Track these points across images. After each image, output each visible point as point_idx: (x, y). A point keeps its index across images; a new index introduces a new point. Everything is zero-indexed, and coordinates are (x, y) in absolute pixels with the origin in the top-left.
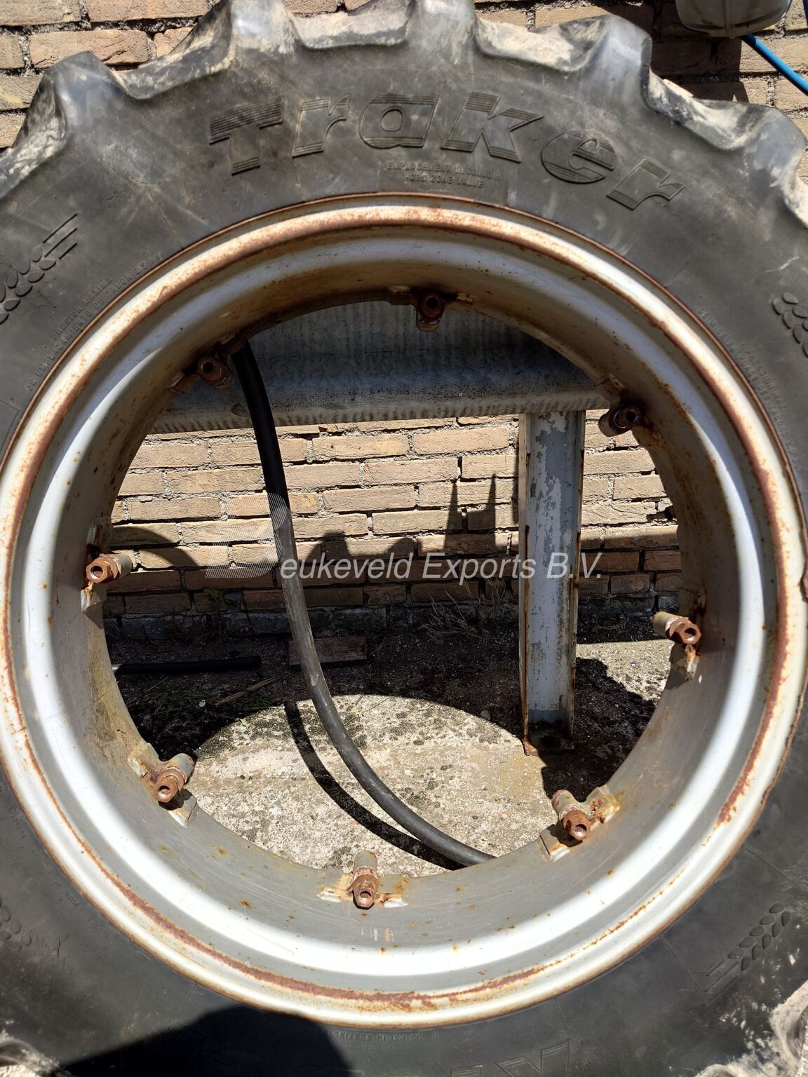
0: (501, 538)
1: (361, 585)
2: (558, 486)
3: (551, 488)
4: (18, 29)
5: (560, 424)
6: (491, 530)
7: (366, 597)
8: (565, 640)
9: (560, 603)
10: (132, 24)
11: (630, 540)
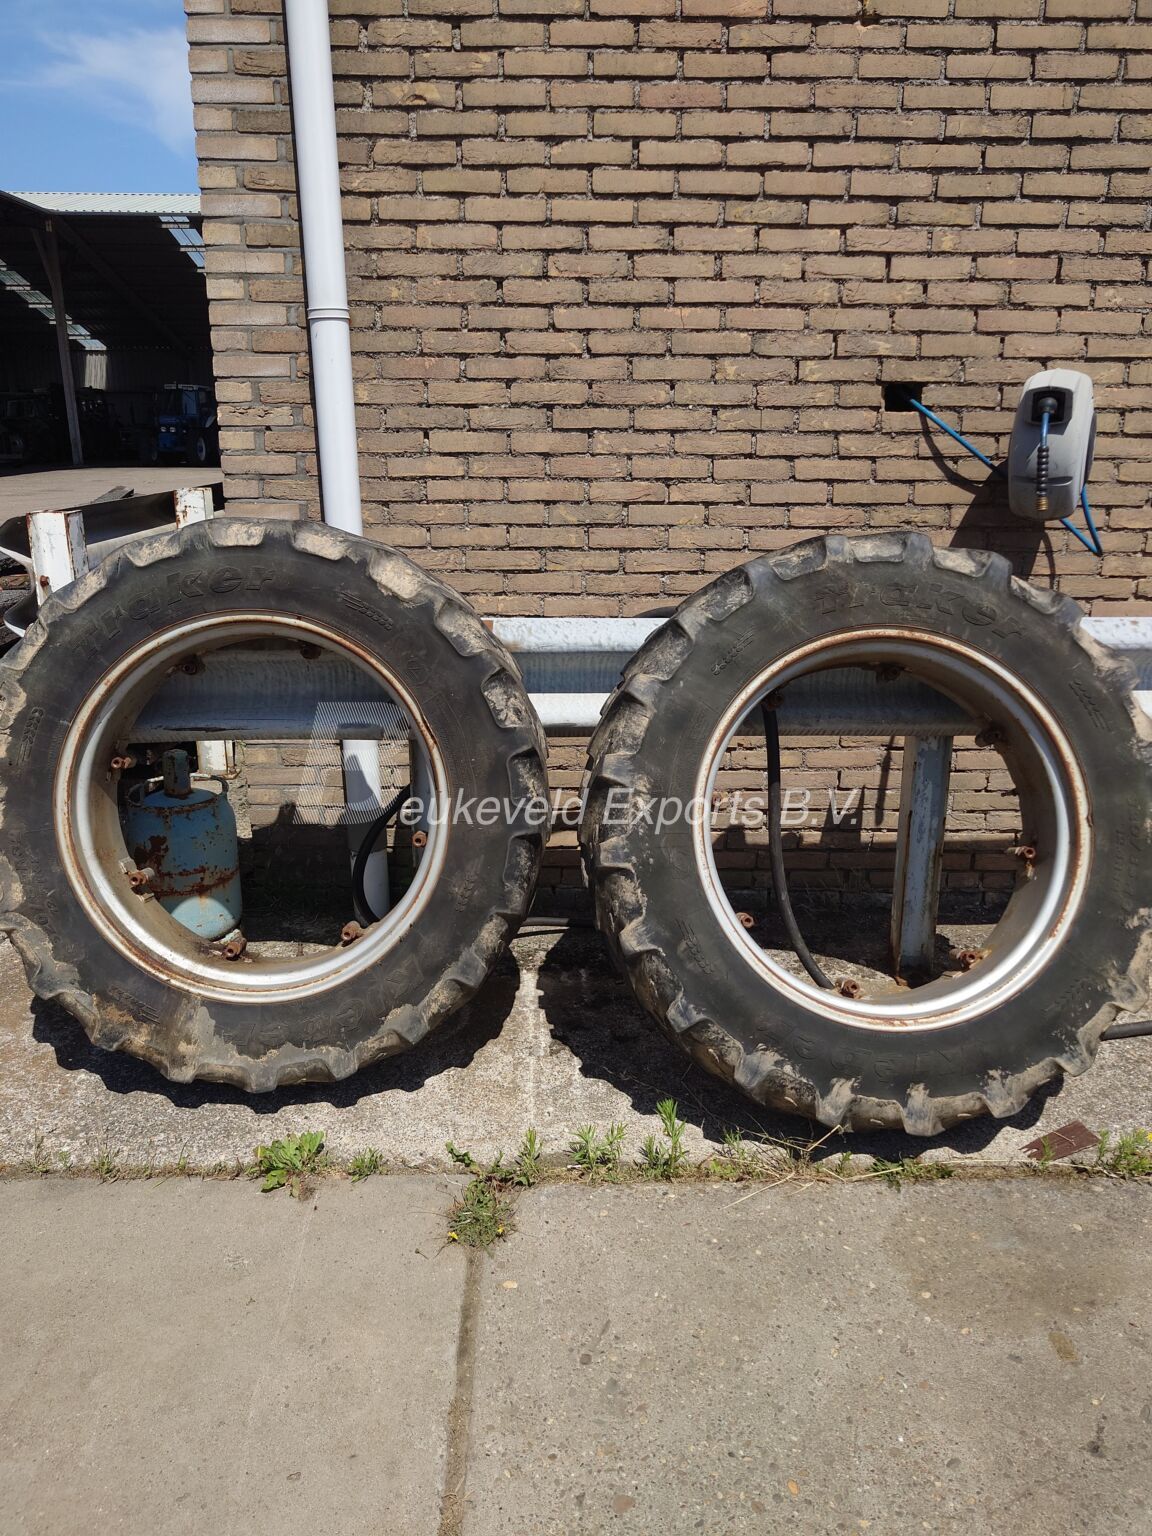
0: (865, 836)
1: (752, 870)
2: (930, 786)
3: (926, 787)
4: (586, 479)
5: (934, 745)
6: (858, 829)
7: (754, 879)
8: (928, 899)
9: (927, 870)
11: (965, 844)
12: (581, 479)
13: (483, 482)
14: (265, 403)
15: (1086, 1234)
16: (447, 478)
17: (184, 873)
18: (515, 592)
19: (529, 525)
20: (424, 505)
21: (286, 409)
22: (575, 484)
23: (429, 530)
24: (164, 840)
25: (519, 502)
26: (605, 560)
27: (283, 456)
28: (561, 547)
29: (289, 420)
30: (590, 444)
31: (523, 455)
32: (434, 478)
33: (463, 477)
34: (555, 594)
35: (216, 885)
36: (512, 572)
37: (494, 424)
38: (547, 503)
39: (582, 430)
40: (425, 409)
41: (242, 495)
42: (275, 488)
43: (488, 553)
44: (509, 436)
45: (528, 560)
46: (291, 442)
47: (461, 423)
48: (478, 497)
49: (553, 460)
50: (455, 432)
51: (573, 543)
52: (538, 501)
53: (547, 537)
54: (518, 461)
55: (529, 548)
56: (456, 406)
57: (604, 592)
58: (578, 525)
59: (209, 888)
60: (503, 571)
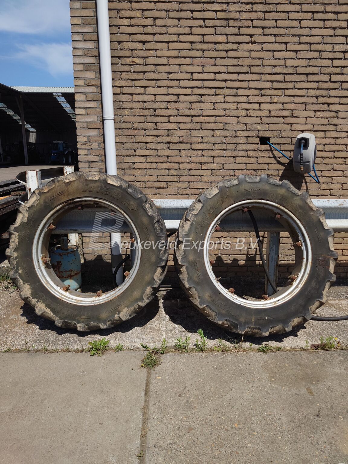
0: (257, 262)
1: (226, 272)
2: (274, 246)
3: (273, 247)
4: (179, 163)
5: (275, 235)
6: (255, 260)
7: (227, 275)
10: (198, 163)
11: (285, 264)
12: (177, 163)
13: (150, 163)
14: (91, 142)
15: (317, 364)
16: (140, 162)
17: (66, 271)
18: (159, 194)
19: (163, 175)
20: (134, 170)
21: (96, 144)
22: (176, 164)
23: (135, 177)
24: (61, 262)
25: (160, 169)
26: (184, 185)
27: (95, 156)
28: (172, 181)
29: (97, 147)
30: (180, 153)
31: (161, 156)
32: (137, 162)
33: (145, 162)
34: (170, 194)
35: (75, 275)
36: (158, 188)
37: (153, 148)
38: (168, 169)
39: (178, 150)
40: (134, 144)
41: (84, 167)
42: (93, 165)
43: (152, 183)
44: (157, 151)
45: (163, 185)
46: (97, 152)
47: (144, 147)
48: (149, 168)
49: (170, 157)
50: (143, 150)
51: (175, 180)
52: (165, 169)
53: (168, 179)
54: (160, 158)
55: (163, 182)
56: (143, 143)
57: (184, 194)
58: (176, 175)
59: (73, 276)
60: (156, 188)
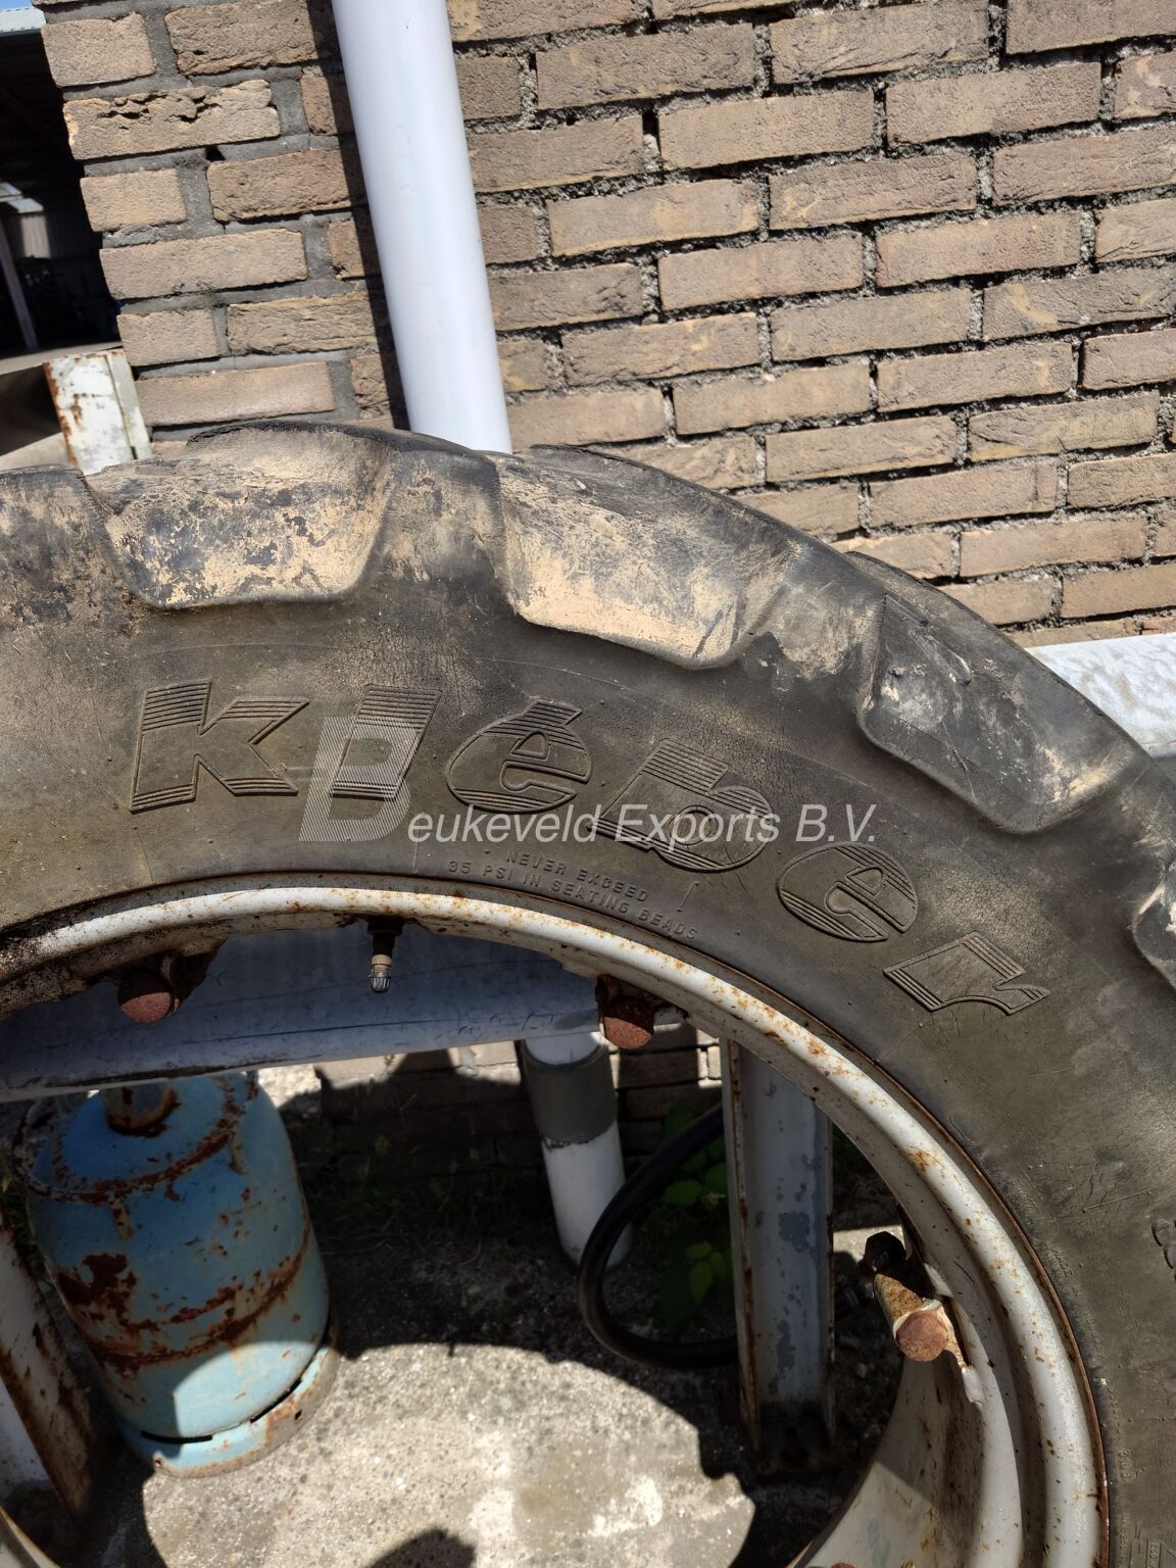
12: (1072, 201)
13: (809, 243)
14: (193, 76)
16: (710, 243)
17: (186, 1315)
18: (891, 527)
19: (927, 350)
20: (652, 327)
21: (253, 89)
22: (1058, 219)
23: (668, 393)
24: (120, 1262)
25: (905, 289)
26: (1121, 420)
27: (266, 232)
28: (1010, 399)
29: (264, 122)
30: (1106, 92)
31: (919, 149)
32: (676, 246)
33: (754, 235)
34: (987, 520)
35: (264, 1308)
36: (883, 476)
37: (841, 61)
38: (979, 281)
39: (1086, 53)
40: (644, 41)
41: (175, 356)
42: (260, 323)
43: (823, 435)
44: (880, 96)
45: (926, 440)
46: (281, 186)
47: (748, 69)
48: (799, 286)
49: (1000, 154)
50: (730, 103)
51: (1044, 384)
52: (955, 281)
53: (973, 376)
54: (907, 170)
55: (926, 411)
56: (731, 17)
57: (1115, 500)
58: (1056, 335)
59: (251, 1319)
60: (861, 477)
